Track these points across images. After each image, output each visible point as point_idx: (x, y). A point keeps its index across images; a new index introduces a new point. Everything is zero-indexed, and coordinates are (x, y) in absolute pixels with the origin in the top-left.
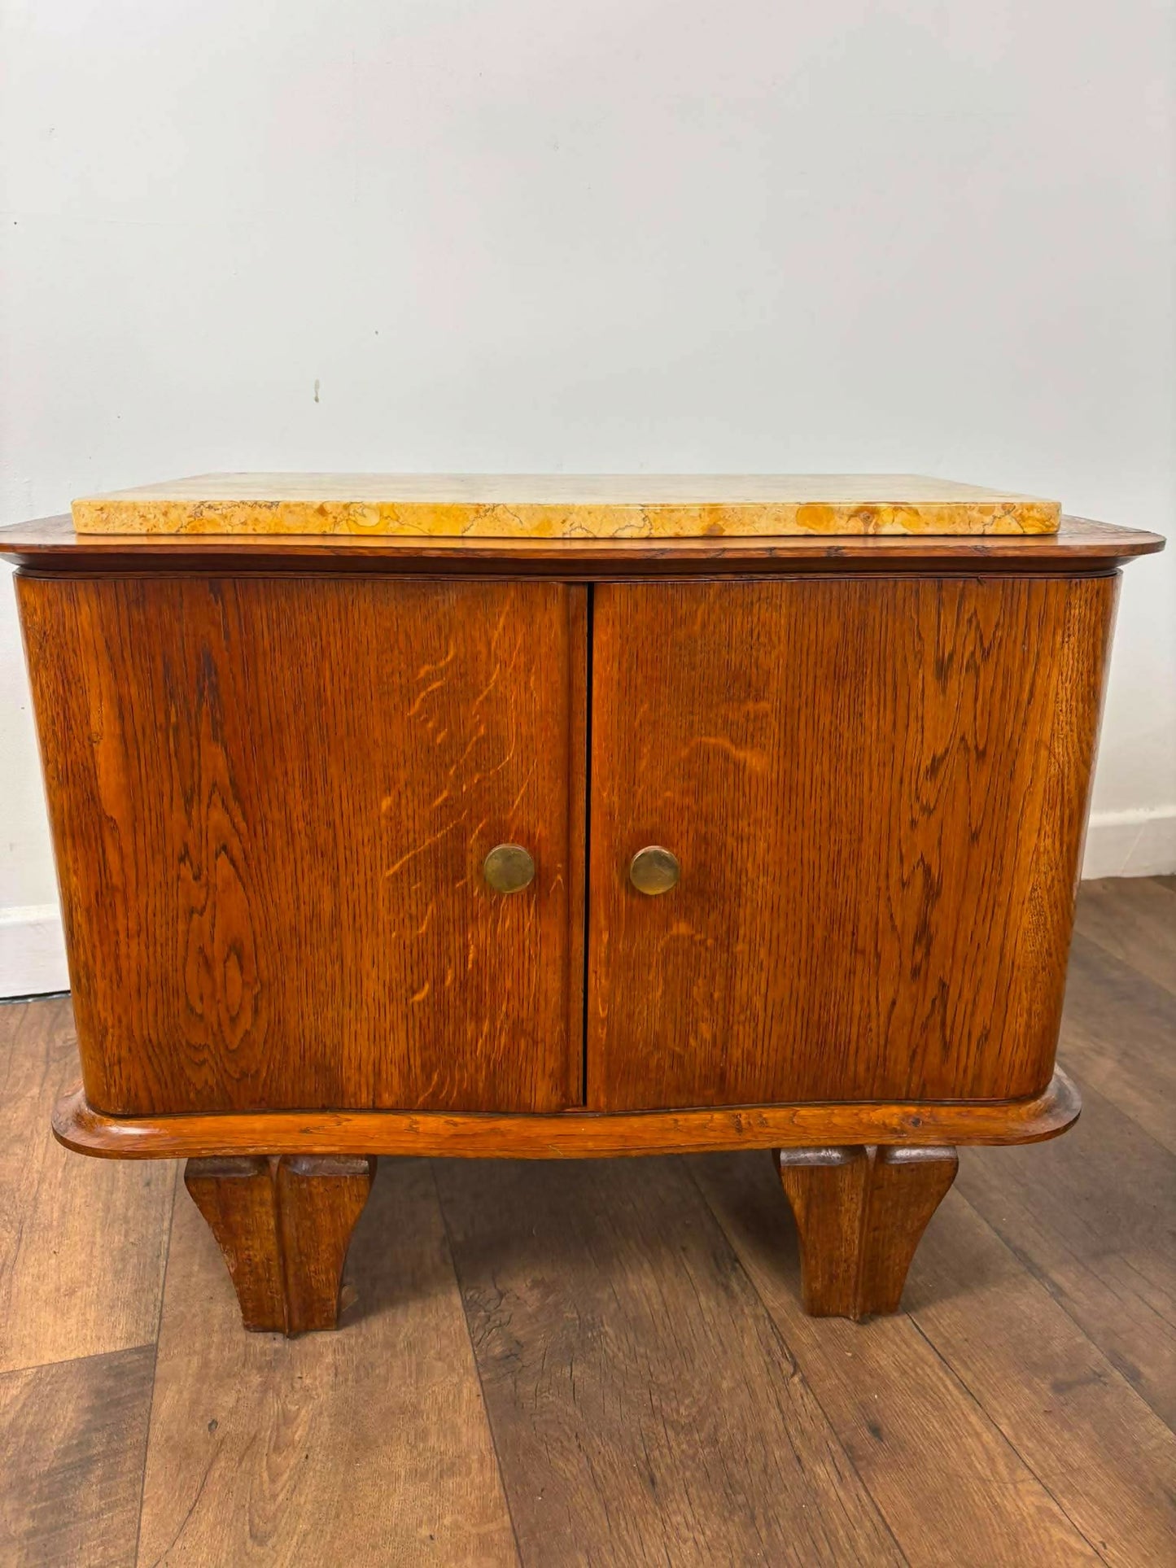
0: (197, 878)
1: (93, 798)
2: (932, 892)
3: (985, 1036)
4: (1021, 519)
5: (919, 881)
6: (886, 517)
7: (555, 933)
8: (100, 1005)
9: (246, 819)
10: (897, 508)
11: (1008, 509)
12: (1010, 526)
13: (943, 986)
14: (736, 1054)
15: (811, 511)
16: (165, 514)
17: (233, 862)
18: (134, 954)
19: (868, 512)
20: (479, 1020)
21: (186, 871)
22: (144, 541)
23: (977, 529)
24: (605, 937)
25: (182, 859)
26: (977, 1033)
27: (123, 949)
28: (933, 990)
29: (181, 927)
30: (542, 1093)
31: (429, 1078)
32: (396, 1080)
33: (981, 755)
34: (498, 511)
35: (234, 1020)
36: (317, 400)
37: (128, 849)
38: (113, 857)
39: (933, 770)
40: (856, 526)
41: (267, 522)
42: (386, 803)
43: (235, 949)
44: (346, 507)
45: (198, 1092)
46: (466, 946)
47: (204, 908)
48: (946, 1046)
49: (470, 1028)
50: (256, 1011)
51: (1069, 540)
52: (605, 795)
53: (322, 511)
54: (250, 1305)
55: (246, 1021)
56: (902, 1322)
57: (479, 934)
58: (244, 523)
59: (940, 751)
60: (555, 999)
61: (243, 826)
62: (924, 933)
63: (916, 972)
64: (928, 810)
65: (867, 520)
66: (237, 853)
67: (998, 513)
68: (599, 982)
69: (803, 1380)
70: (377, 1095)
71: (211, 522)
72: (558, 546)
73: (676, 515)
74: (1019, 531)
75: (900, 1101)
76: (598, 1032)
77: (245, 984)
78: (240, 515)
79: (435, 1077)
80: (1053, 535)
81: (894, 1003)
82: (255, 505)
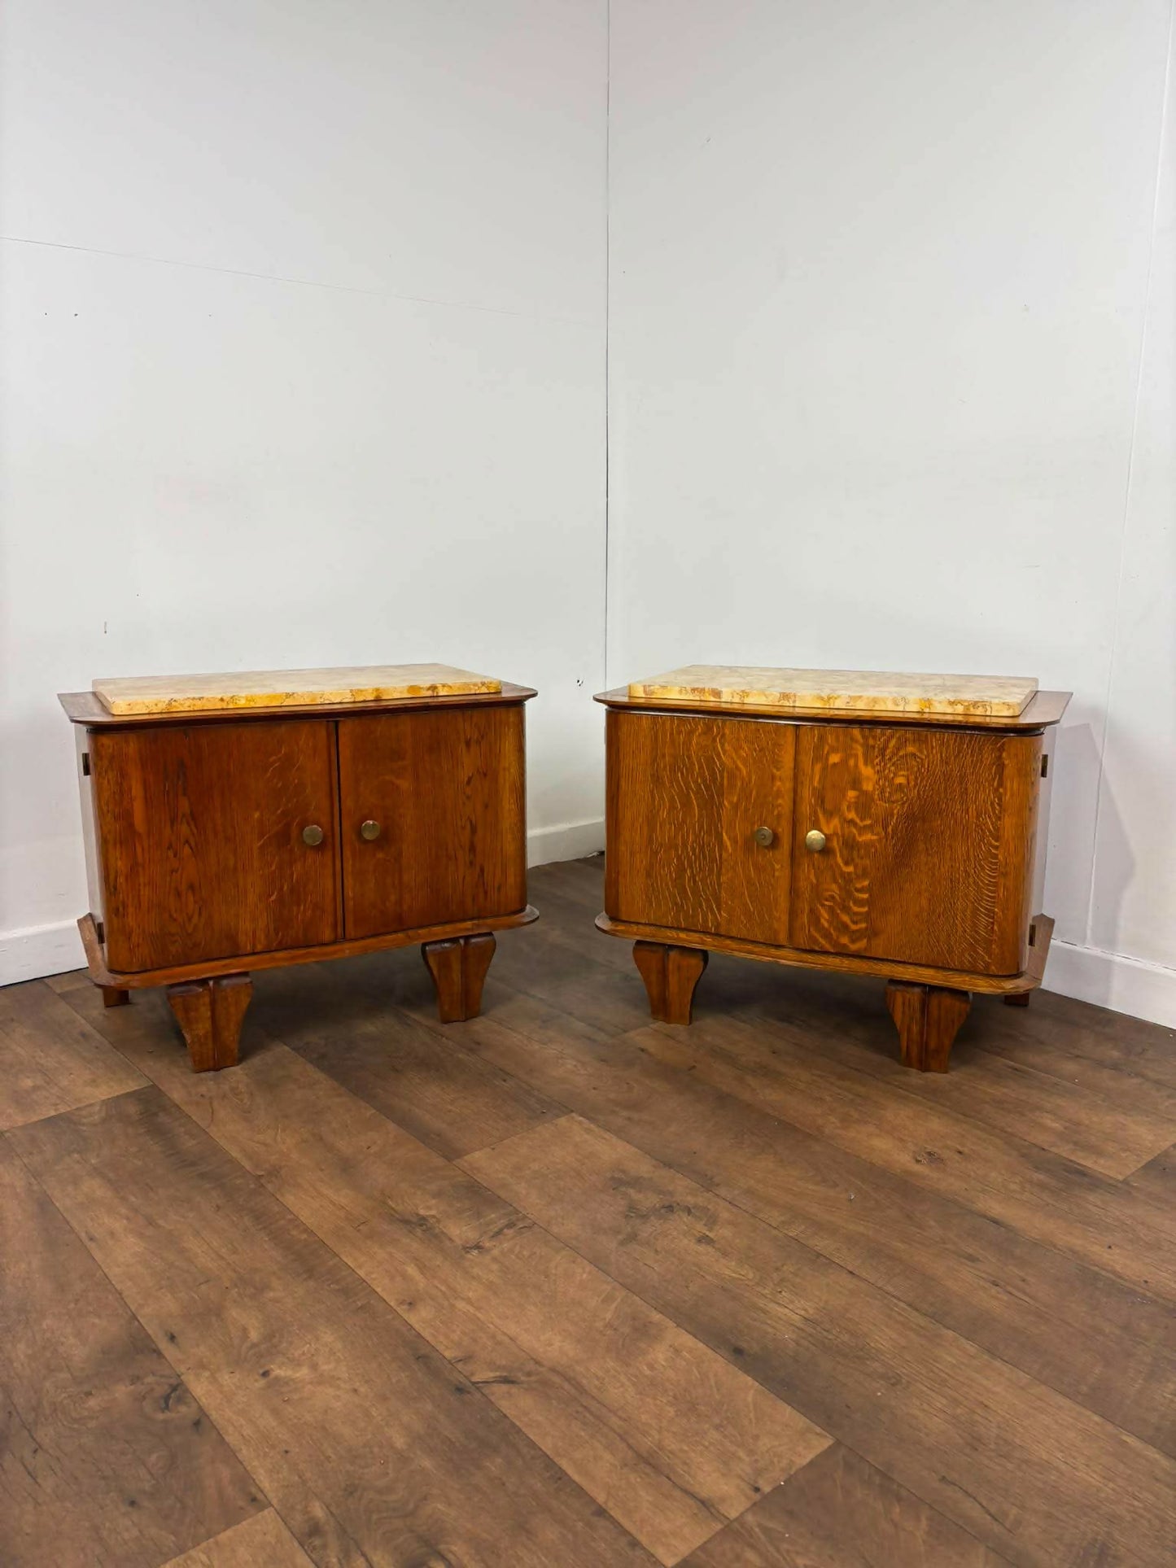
0: (175, 856)
1: (131, 825)
2: (474, 830)
3: (499, 888)
4: (488, 687)
5: (469, 826)
6: (440, 689)
7: (330, 863)
8: (130, 919)
9: (197, 828)
10: (444, 686)
11: (483, 684)
12: (484, 690)
13: (482, 870)
14: (405, 907)
15: (412, 688)
16: (156, 705)
17: (191, 848)
18: (147, 893)
19: (433, 688)
20: (299, 906)
21: (171, 854)
22: (165, 716)
23: (473, 692)
24: (350, 862)
25: (169, 848)
26: (496, 885)
27: (142, 893)
28: (478, 869)
29: (168, 879)
30: (327, 935)
31: (277, 934)
32: (263, 937)
33: (485, 775)
34: (295, 695)
35: (190, 919)
36: (106, 632)
37: (146, 846)
38: (139, 850)
39: (469, 782)
40: (429, 693)
41: (199, 705)
42: (257, 815)
43: (191, 887)
44: (232, 698)
45: (173, 956)
46: (292, 874)
47: (178, 869)
48: (486, 893)
49: (295, 908)
50: (200, 914)
51: (507, 694)
52: (348, 803)
53: (222, 700)
54: (197, 1058)
55: (195, 920)
56: (482, 1018)
57: (298, 868)
58: (189, 707)
59: (471, 775)
60: (331, 892)
61: (195, 831)
62: (472, 849)
63: (471, 863)
64: (468, 798)
65: (433, 691)
66: (193, 844)
67: (480, 685)
68: (349, 881)
69: (446, 1038)
70: (254, 945)
71: (175, 707)
72: (319, 708)
73: (364, 693)
74: (487, 692)
75: (472, 919)
76: (350, 904)
77: (195, 902)
78: (188, 703)
79: (280, 934)
80: (500, 692)
81: (464, 877)
82: (194, 699)
